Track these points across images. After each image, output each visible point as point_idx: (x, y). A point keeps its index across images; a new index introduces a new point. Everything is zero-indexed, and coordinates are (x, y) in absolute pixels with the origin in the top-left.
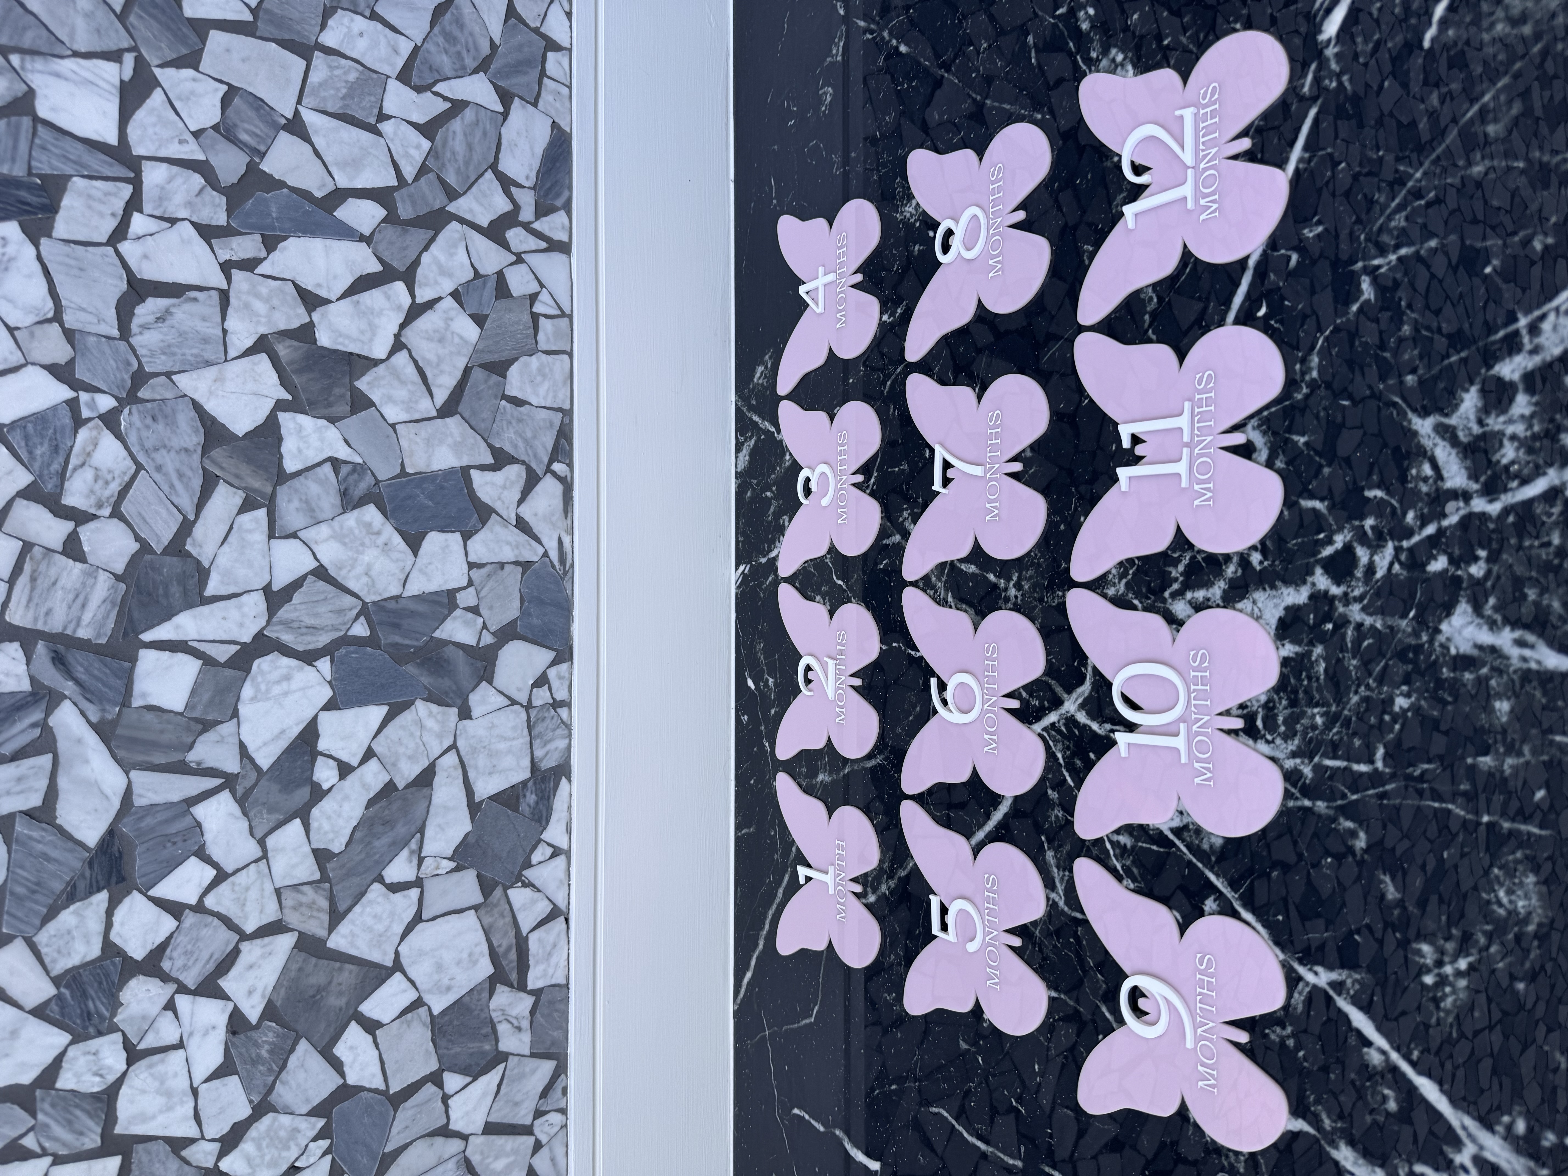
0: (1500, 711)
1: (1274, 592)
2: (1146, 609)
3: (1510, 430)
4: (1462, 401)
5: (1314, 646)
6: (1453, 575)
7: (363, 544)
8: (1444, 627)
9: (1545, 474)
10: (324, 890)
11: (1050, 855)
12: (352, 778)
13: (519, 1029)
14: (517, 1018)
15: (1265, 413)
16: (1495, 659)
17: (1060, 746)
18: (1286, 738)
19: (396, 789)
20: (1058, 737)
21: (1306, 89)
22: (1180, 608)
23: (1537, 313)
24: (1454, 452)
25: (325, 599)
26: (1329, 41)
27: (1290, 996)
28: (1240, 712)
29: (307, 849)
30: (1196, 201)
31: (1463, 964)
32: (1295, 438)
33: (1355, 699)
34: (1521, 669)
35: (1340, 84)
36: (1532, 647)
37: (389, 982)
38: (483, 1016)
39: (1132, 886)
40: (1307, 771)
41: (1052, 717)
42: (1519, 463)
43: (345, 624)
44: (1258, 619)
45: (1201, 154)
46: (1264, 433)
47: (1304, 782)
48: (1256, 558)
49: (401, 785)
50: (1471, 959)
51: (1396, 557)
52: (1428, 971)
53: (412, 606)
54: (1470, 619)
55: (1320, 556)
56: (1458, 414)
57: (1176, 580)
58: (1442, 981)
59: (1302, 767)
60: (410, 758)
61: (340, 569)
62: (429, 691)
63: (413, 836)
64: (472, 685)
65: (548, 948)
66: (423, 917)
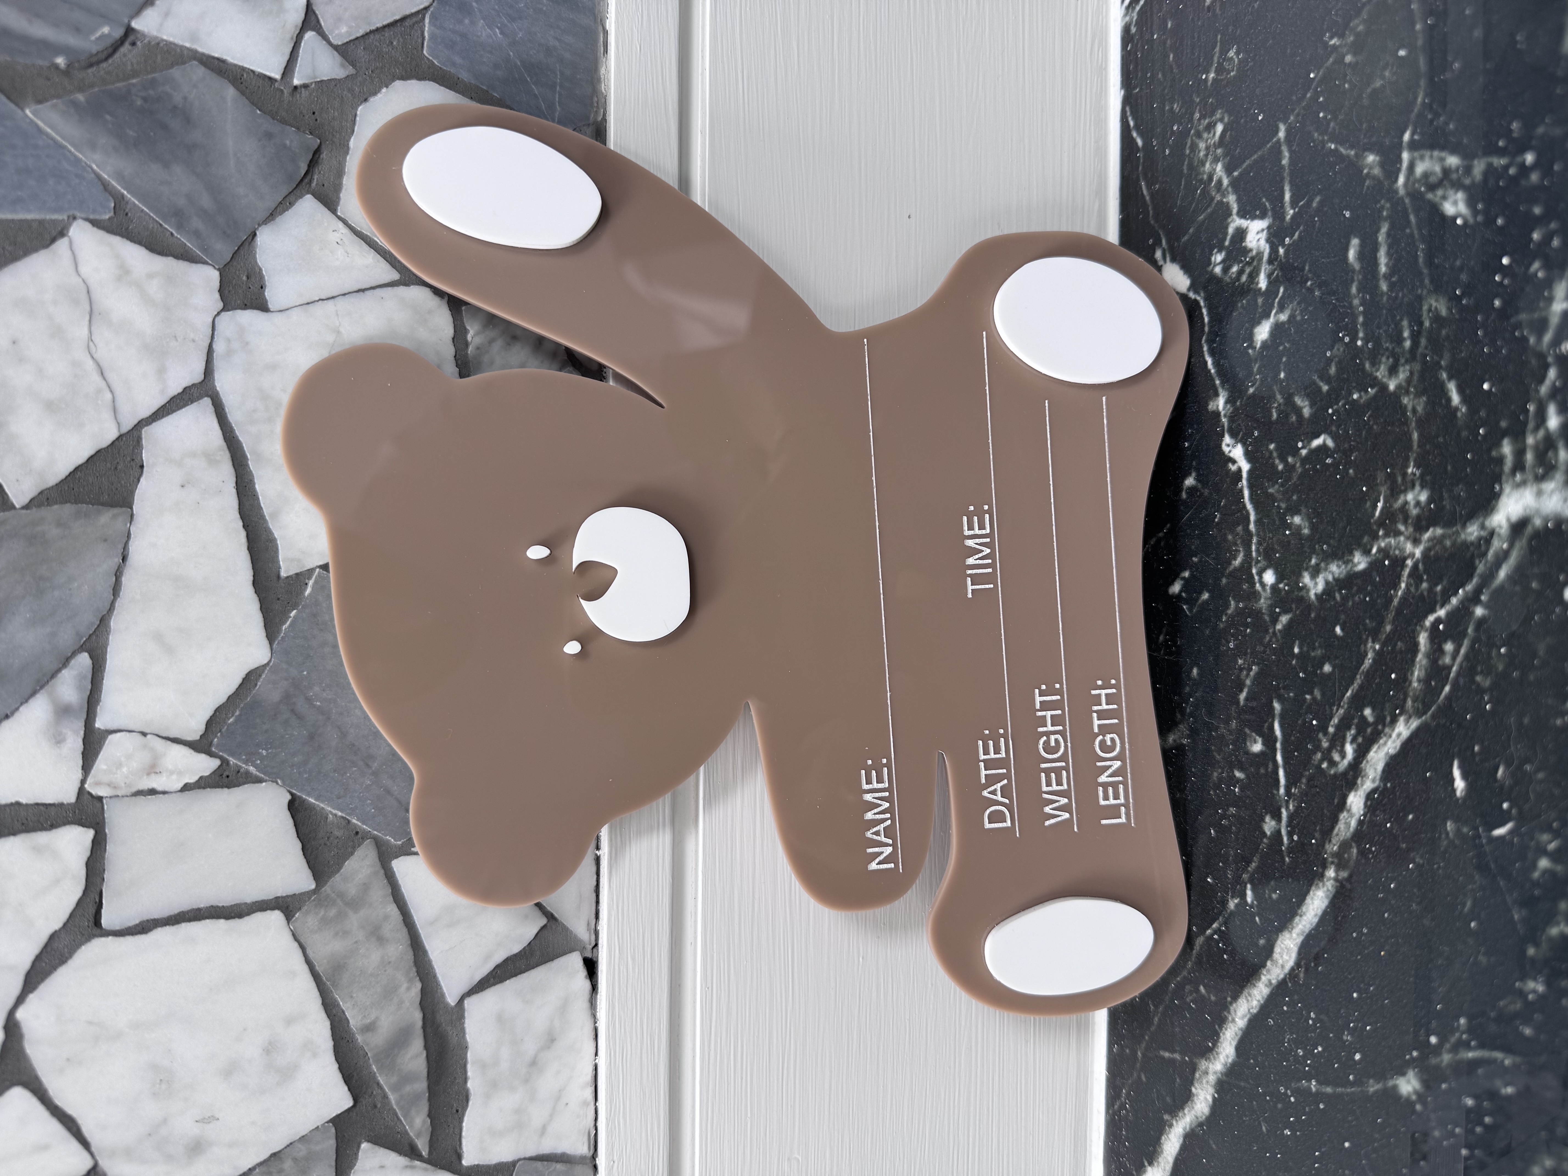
49: (19, 491)
62: (119, 202)
63: (66, 662)
64: (270, 203)
65: (530, 1047)
66: (107, 921)
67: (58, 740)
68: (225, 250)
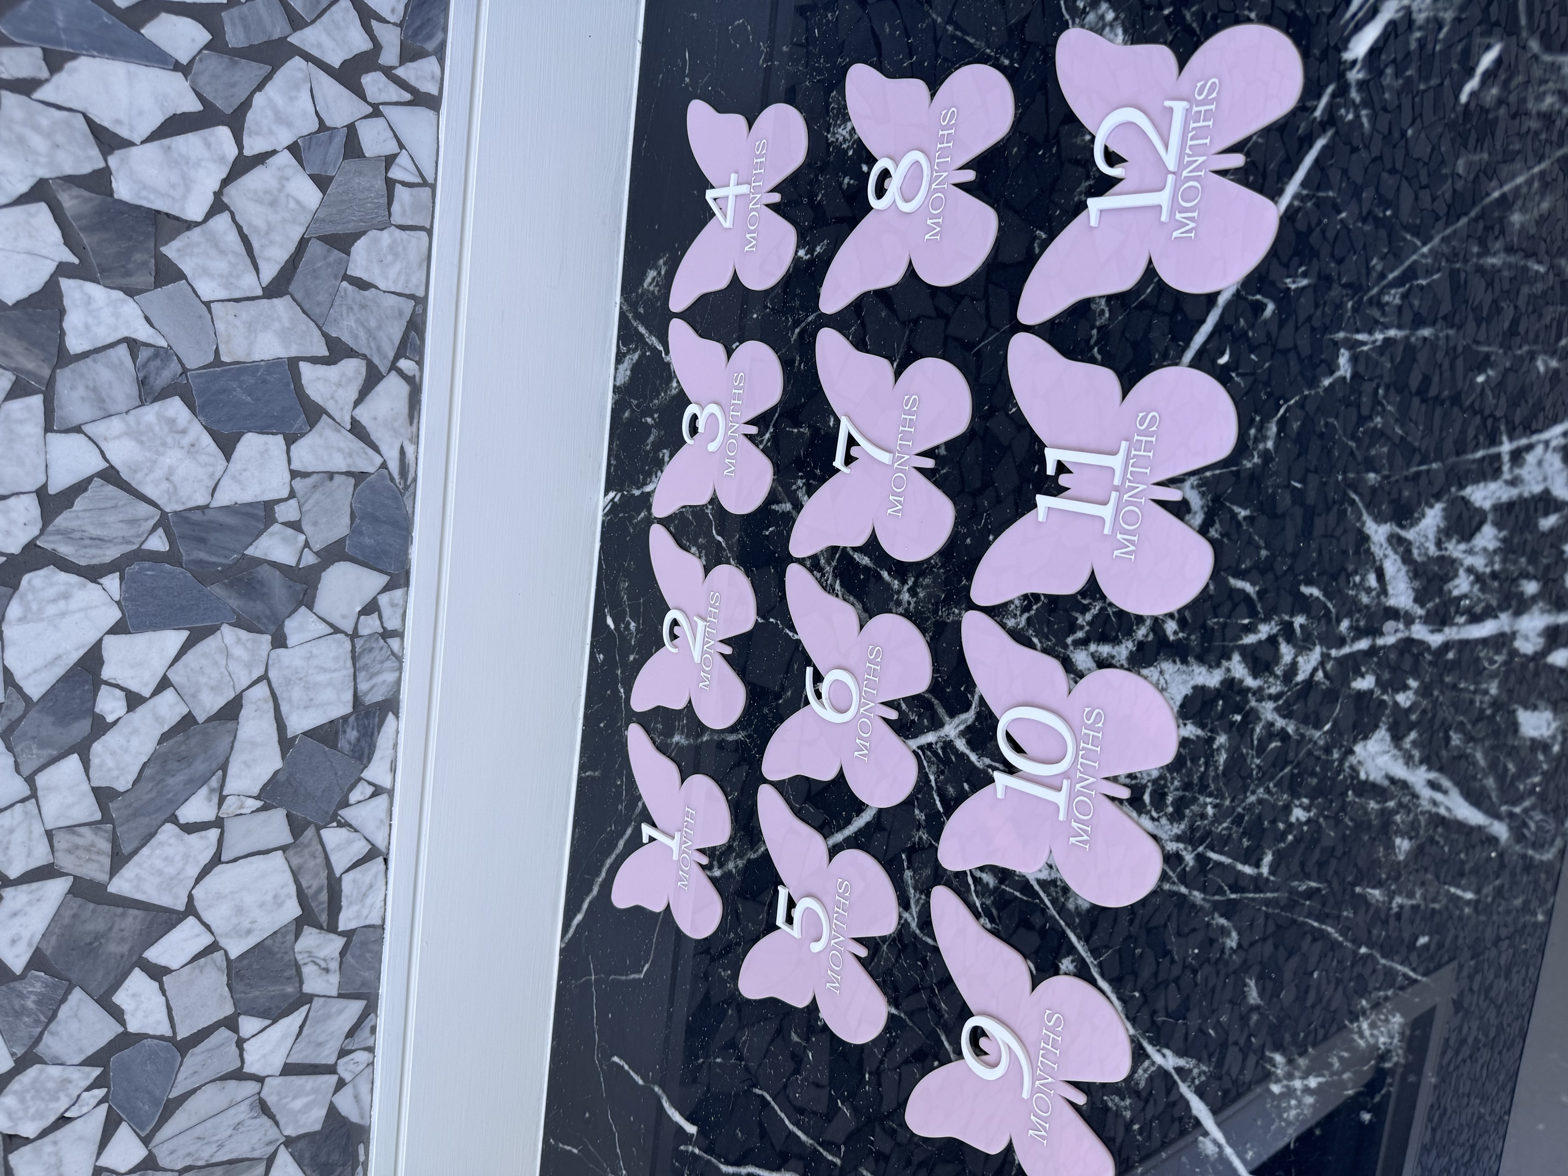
0: (1400, 848)
1: (1184, 668)
2: (1045, 651)
3: (1469, 561)
4: (1423, 515)
5: (1218, 734)
6: (1378, 697)
7: (164, 444)
8: (1358, 748)
9: (1496, 617)
10: (106, 831)
11: (908, 874)
12: (142, 710)
13: (327, 970)
14: (325, 960)
15: (1208, 474)
16: (1405, 795)
17: (934, 768)
18: (1172, 819)
19: (196, 723)
20: (933, 759)
21: (1318, 113)
22: (1081, 658)
23: (1524, 442)
24: (1404, 569)
25: (115, 507)
26: (1354, 63)
27: (1134, 1070)
28: (1128, 781)
29: (86, 787)
30: (1172, 214)
31: (1313, 1082)
32: (1236, 509)
33: (1252, 799)
34: (1429, 812)
35: (1357, 116)
36: (1445, 792)
37: (180, 927)
38: (287, 958)
39: (989, 926)
40: (1189, 859)
41: (930, 738)
42: (1471, 599)
43: (138, 536)
44: (1162, 690)
45: (1187, 159)
46: (1203, 495)
47: (1184, 869)
48: (1171, 627)
49: (201, 717)
50: (1321, 1080)
51: (1322, 664)
52: (1278, 1081)
53: (222, 518)
54: (1387, 748)
55: (1240, 642)
56: (1417, 529)
57: (1081, 628)
58: (1289, 1093)
59: (1184, 853)
60: (213, 689)
61: (135, 472)
62: (238, 615)
63: (214, 774)
64: (289, 611)
65: (364, 890)
66: (223, 859)
67: (210, 800)
68: (273, 628)
